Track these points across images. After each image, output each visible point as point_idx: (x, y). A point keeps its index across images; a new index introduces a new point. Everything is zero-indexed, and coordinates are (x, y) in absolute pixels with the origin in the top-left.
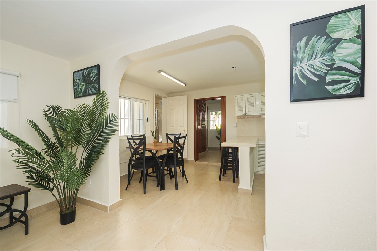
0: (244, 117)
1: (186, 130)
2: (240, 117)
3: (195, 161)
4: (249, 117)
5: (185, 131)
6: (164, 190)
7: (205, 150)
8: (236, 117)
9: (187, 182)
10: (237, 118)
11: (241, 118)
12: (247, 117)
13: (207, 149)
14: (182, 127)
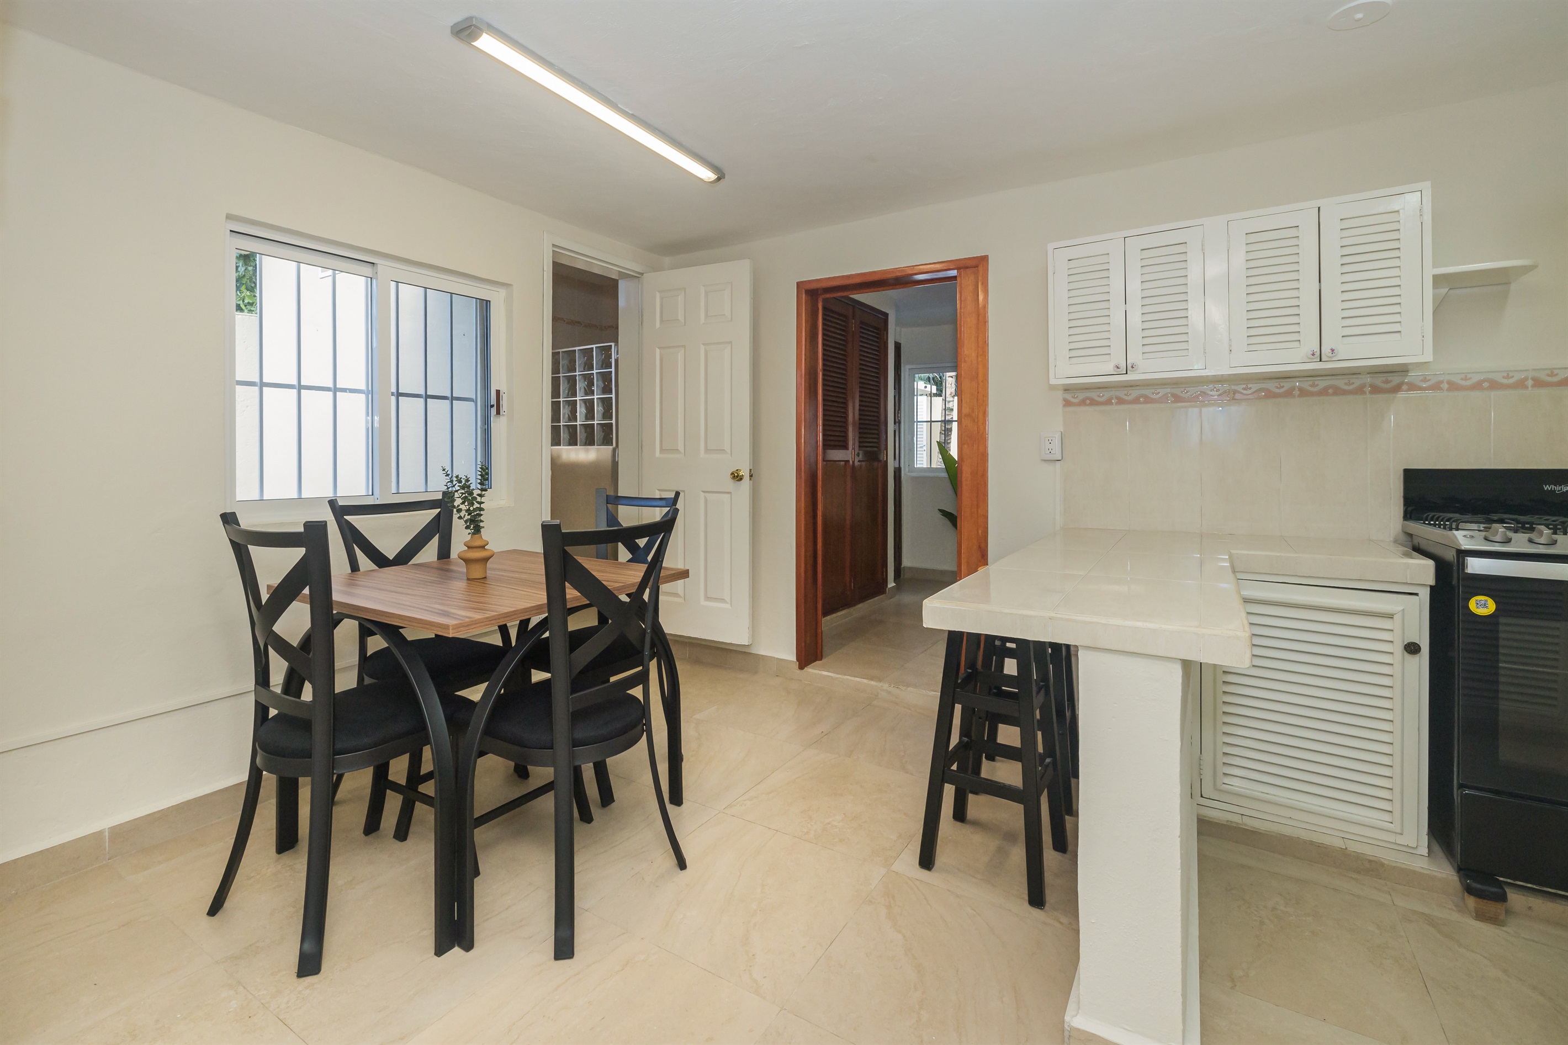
0: (1113, 393)
1: (745, 472)
2: (1082, 396)
3: (801, 667)
4: (1147, 392)
5: (737, 477)
6: (468, 945)
7: (879, 588)
8: (1060, 395)
9: (682, 864)
10: (1067, 403)
11: (1093, 403)
12: (1135, 393)
13: (891, 584)
14: (723, 451)
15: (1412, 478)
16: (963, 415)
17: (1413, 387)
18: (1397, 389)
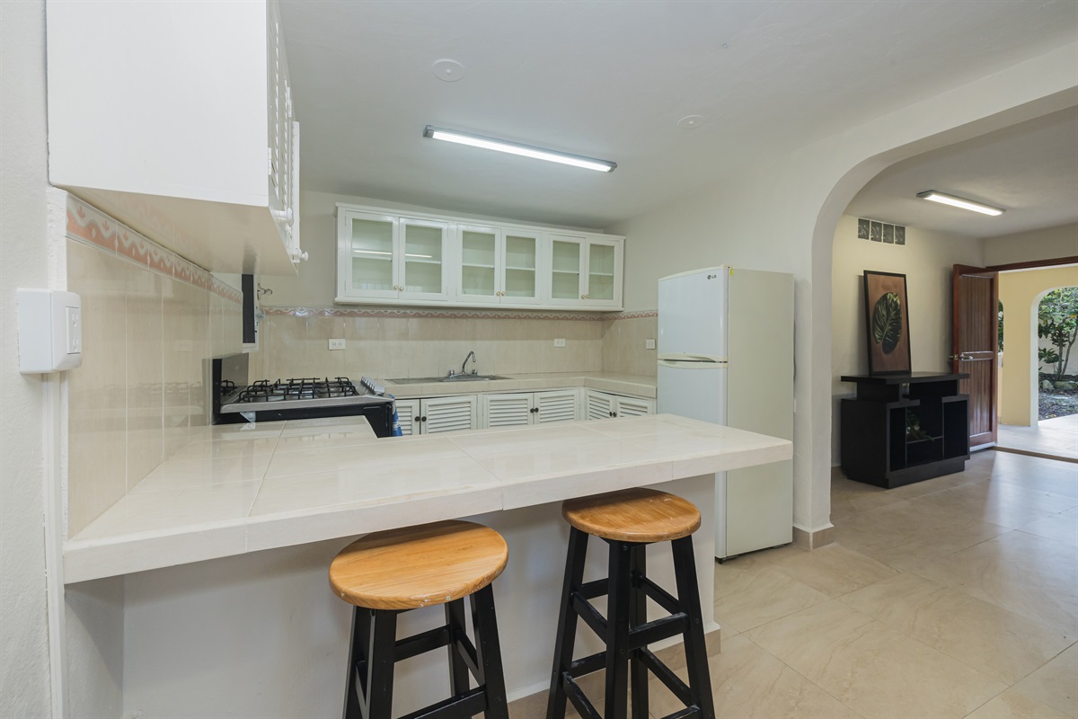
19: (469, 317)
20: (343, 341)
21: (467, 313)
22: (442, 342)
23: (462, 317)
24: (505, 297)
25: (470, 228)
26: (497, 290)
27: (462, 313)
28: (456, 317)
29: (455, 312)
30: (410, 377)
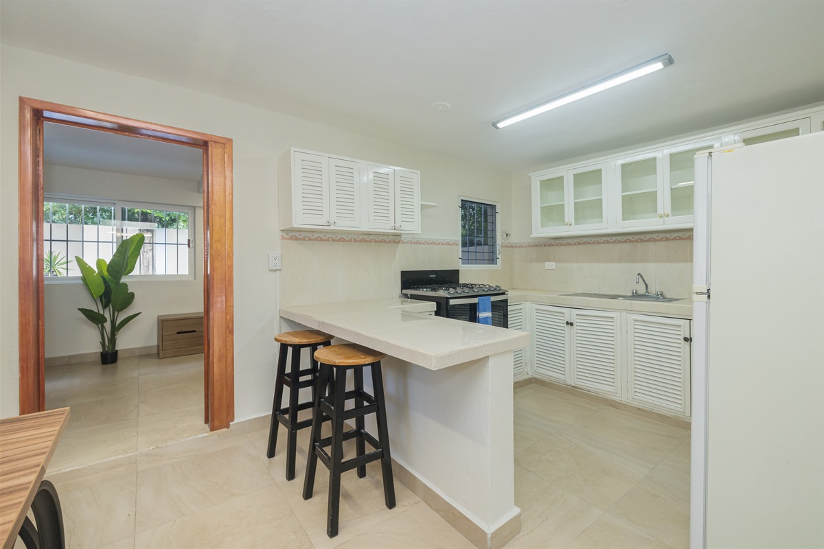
2: (291, 234)
10: (283, 238)
11: (296, 238)
15: (404, 274)
16: (214, 240)
17: (403, 242)
18: (399, 242)
19: (657, 240)
20: (554, 263)
21: (654, 236)
22: (629, 265)
23: (649, 240)
24: (671, 218)
25: (628, 160)
26: (660, 211)
27: (648, 236)
28: (642, 241)
29: (642, 237)
30: (601, 293)
